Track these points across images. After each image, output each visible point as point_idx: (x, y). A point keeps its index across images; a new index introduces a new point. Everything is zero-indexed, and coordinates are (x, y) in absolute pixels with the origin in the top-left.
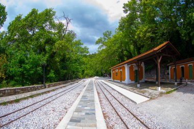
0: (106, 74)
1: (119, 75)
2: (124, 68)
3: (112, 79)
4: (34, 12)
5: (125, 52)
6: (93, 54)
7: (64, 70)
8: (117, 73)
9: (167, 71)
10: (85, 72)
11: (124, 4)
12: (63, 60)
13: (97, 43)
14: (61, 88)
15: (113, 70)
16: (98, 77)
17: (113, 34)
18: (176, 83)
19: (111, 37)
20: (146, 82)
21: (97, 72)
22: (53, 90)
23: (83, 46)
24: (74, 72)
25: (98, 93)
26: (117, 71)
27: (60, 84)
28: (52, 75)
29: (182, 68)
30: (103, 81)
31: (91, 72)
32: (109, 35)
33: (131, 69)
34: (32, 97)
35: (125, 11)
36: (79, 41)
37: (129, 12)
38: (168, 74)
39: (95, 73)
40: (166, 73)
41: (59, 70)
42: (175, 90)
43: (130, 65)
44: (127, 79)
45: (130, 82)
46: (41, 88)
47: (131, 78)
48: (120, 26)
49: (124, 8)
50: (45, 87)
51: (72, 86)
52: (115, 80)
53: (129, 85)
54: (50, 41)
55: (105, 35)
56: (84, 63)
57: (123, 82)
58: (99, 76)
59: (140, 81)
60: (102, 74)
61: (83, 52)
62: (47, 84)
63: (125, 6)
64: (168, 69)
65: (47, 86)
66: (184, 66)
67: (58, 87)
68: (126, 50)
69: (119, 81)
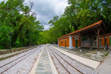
0: (53, 43)
1: (64, 43)
2: (68, 38)
3: (58, 46)
5: (66, 29)
8: (62, 42)
12: (27, 32)
13: (49, 23)
14: (23, 52)
15: (59, 40)
17: (60, 18)
19: (58, 19)
22: (17, 54)
24: (34, 41)
26: (62, 40)
28: (18, 42)
31: (45, 41)
33: (73, 39)
36: (39, 21)
38: (96, 42)
39: (47, 42)
40: (94, 42)
44: (71, 46)
45: (73, 48)
46: (8, 52)
52: (61, 46)
53: (72, 50)
55: (55, 18)
57: (67, 48)
58: (50, 44)
61: (40, 29)
64: (96, 39)
65: (13, 51)
67: (21, 51)
69: (64, 47)
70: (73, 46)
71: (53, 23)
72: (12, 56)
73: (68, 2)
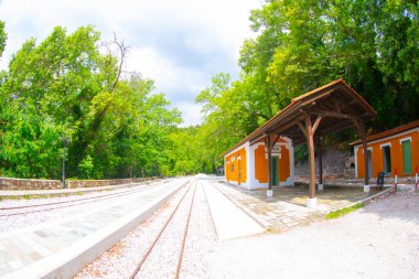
1: (236, 168)
3: (225, 179)
6: (198, 126)
8: (233, 165)
9: (351, 158)
10: (178, 164)
11: (252, 12)
13: (199, 100)
14: (100, 191)
15: (228, 159)
16: (204, 176)
18: (367, 188)
19: (229, 85)
20: (298, 185)
21: (205, 165)
23: (170, 109)
26: (233, 159)
29: (387, 150)
31: (189, 164)
32: (225, 82)
33: (258, 154)
35: (255, 27)
36: (162, 95)
37: (263, 28)
38: (353, 165)
39: (200, 166)
40: (348, 165)
42: (358, 206)
44: (250, 179)
45: (257, 184)
46: (55, 186)
47: (259, 176)
49: (251, 19)
50: (65, 187)
52: (231, 182)
55: (216, 81)
56: (171, 144)
57: (242, 184)
58: (207, 173)
61: (169, 121)
62: (69, 181)
63: (255, 15)
64: (353, 154)
65: (69, 185)
66: (389, 144)
69: (237, 183)
70: (256, 177)
71: (213, 102)
73: (252, 23)
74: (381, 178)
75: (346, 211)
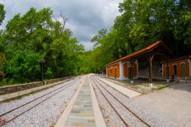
0: (101, 71)
1: (113, 71)
2: (118, 65)
3: (107, 76)
4: (32, 11)
5: (120, 50)
6: (88, 51)
7: (61, 67)
8: (111, 70)
9: (160, 69)
10: (81, 69)
12: (60, 57)
13: (93, 40)
14: (59, 84)
15: (108, 67)
16: (93, 74)
17: (109, 32)
18: (168, 81)
19: (106, 34)
20: (140, 79)
21: (92, 69)
22: (52, 87)
23: (79, 44)
24: (70, 69)
25: (94, 89)
26: (112, 68)
27: (57, 81)
28: (49, 72)
29: (175, 66)
30: (98, 78)
31: (86, 69)
32: (104, 33)
33: (125, 66)
34: (32, 93)
35: (121, 11)
36: (75, 39)
37: (124, 11)
38: (161, 71)
39: (90, 70)
40: (159, 71)
41: (56, 67)
42: (166, 87)
43: (124, 63)
44: (121, 76)
45: (124, 78)
46: (40, 85)
47: (125, 75)
48: (115, 25)
49: (119, 7)
51: (69, 82)
52: (110, 77)
53: (123, 81)
54: (47, 40)
55: (100, 33)
56: (79, 60)
57: (117, 78)
58: (95, 73)
59: (134, 78)
60: (98, 71)
61: (79, 50)
62: (45, 81)
63: (121, 5)
64: (161, 67)
65: (45, 83)
66: (176, 64)
67: (55, 83)
68: (121, 48)
69: (114, 78)
71: (99, 42)
72: (47, 88)
73: (119, 9)
74: (173, 77)
75: (163, 88)
